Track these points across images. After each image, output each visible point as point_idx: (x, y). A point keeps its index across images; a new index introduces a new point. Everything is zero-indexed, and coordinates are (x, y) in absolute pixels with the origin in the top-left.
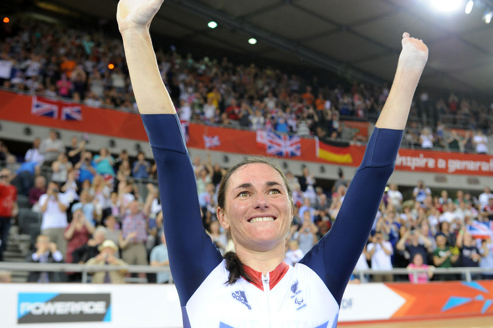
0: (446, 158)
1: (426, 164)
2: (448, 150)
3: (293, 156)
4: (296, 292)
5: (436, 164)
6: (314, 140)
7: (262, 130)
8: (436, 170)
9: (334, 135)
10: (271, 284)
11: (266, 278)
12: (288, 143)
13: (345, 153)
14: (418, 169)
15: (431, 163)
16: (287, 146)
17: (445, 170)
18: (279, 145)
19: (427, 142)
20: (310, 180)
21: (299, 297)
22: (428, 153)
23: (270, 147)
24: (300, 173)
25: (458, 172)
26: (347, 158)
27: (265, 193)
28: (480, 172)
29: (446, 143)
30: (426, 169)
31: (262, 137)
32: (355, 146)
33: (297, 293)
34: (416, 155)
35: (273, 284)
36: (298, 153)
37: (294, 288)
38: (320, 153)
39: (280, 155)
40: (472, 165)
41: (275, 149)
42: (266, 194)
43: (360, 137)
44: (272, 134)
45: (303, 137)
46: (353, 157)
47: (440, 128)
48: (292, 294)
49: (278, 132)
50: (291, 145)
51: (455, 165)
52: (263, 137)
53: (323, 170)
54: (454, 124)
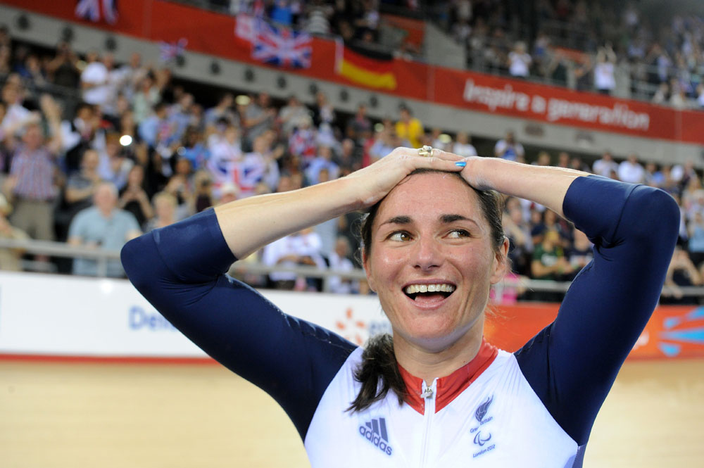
0: (547, 96)
1: (515, 103)
2: (548, 82)
3: (296, 67)
4: (483, 420)
5: (530, 104)
6: (334, 43)
7: (247, 15)
8: (528, 114)
9: (368, 37)
10: (439, 400)
11: (430, 388)
12: (291, 43)
13: (382, 71)
14: (501, 111)
15: (522, 102)
16: (288, 48)
17: (543, 116)
18: (274, 45)
19: (519, 66)
20: (326, 114)
21: (485, 430)
22: (519, 84)
23: (259, 48)
24: (310, 99)
25: (564, 121)
26: (387, 80)
27: (439, 235)
28: (597, 125)
29: (547, 69)
30: (512, 112)
31: (246, 28)
32: (402, 62)
33: (482, 423)
34: (499, 86)
35: (442, 402)
36: (306, 63)
37: (481, 412)
38: (343, 66)
39: (273, 63)
40: (586, 112)
41: (266, 52)
42: (440, 238)
43: (410, 45)
44: (264, 25)
45: (315, 36)
46: (399, 79)
47: (542, 42)
48: (475, 423)
49: (276, 23)
50: (296, 48)
51: (560, 108)
52: (248, 28)
53: (344, 97)
54: (562, 39)
